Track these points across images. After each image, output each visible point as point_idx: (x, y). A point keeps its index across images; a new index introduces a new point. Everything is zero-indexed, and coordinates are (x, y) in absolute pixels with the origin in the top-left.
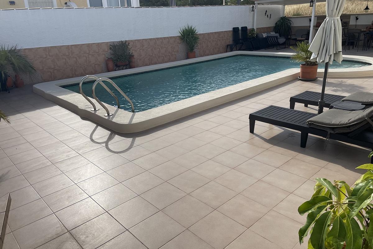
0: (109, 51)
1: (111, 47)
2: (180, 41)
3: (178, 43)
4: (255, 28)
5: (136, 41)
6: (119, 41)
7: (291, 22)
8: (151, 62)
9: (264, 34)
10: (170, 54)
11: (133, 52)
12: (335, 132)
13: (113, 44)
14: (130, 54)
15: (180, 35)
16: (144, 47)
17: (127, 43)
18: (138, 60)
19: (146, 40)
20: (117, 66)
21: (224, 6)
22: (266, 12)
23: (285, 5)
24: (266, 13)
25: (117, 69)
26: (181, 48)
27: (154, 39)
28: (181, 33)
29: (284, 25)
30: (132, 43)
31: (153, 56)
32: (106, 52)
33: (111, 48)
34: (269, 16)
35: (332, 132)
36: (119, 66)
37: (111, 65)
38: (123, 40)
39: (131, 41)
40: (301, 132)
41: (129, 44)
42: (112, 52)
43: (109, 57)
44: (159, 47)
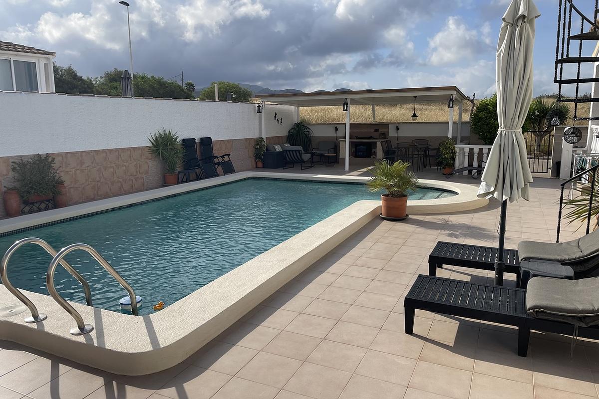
0: (11, 174)
1: (16, 166)
2: (150, 156)
3: (147, 159)
4: (264, 137)
5: (69, 155)
6: (34, 155)
7: (311, 131)
8: (97, 192)
9: (276, 147)
10: (132, 178)
11: (62, 174)
12: (586, 324)
13: (20, 161)
14: (56, 178)
15: (150, 145)
16: (83, 166)
17: (50, 160)
18: (72, 190)
19: (87, 152)
20: (26, 203)
21: (217, 101)
22: (276, 114)
23: (299, 107)
24: (275, 117)
25: (27, 209)
26: (152, 168)
27: (103, 151)
28: (153, 141)
29: (302, 133)
30: (60, 158)
31: (102, 181)
32: (4, 175)
33: (15, 168)
34: (280, 121)
35: (583, 325)
36: (33, 203)
37: (14, 202)
38: (42, 152)
39: (59, 154)
40: (518, 328)
41: (53, 159)
42: (17, 175)
43: (10, 187)
44: (112, 165)
